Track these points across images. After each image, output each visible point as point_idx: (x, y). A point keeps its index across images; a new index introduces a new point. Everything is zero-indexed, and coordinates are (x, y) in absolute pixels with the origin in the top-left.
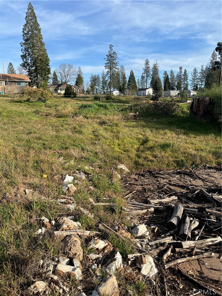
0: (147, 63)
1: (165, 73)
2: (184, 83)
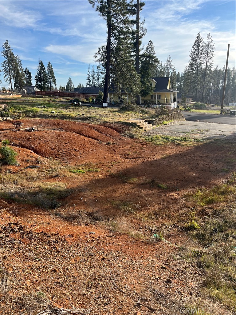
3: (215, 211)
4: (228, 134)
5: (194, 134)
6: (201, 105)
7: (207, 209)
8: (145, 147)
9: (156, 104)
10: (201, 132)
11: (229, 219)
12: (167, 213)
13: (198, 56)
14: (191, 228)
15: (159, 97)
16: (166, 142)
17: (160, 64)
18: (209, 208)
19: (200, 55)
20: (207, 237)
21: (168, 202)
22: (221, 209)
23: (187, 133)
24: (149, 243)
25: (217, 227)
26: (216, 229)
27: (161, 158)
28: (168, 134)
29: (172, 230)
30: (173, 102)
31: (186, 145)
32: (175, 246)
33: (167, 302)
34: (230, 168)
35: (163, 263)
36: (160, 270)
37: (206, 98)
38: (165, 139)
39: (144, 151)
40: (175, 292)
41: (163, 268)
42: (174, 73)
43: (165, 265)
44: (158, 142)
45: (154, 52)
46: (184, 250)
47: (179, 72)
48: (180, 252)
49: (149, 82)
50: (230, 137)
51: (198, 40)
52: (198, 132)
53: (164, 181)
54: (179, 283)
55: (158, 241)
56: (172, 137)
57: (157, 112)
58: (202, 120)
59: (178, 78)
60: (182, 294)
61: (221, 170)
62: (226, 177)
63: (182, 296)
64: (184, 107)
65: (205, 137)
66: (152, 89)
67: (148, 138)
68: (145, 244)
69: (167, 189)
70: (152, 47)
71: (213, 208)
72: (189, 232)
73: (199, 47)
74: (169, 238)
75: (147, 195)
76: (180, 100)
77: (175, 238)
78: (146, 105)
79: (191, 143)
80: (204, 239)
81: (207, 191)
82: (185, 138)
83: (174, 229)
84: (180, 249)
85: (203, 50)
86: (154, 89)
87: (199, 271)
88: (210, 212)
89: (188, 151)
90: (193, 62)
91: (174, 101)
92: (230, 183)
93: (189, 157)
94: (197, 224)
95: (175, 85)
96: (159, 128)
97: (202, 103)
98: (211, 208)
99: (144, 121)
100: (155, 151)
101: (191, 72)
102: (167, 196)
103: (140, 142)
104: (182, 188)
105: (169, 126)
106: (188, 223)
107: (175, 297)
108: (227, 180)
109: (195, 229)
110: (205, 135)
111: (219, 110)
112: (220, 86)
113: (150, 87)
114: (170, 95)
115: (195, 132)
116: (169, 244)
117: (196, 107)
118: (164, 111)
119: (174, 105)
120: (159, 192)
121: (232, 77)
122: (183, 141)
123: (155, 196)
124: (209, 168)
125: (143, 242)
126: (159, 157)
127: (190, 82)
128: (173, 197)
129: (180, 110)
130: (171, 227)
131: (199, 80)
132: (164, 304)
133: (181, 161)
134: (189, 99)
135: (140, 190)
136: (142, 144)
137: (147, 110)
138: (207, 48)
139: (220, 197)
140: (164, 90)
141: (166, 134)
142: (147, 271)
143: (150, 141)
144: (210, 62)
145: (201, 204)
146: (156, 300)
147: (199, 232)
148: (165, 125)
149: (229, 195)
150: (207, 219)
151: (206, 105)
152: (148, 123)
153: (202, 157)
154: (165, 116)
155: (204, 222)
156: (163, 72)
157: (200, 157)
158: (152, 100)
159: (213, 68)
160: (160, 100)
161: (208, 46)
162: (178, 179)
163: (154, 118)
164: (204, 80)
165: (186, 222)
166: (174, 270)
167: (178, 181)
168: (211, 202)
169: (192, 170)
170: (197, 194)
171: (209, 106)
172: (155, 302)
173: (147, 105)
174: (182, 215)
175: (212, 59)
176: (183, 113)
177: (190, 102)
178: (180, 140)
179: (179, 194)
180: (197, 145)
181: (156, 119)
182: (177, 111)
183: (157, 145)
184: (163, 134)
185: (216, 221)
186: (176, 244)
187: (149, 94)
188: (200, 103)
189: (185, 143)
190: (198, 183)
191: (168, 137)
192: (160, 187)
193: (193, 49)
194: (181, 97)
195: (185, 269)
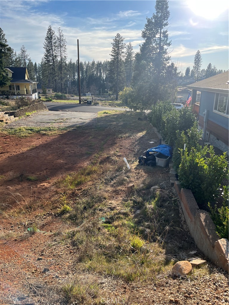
3: (83, 191)
4: (87, 121)
5: (58, 124)
6: (61, 96)
7: (77, 191)
8: (9, 141)
9: (15, 95)
10: (64, 121)
11: (95, 195)
12: (39, 204)
13: (52, 48)
14: (64, 212)
15: (18, 88)
16: (31, 133)
17: (14, 53)
18: (78, 190)
19: (53, 47)
20: (79, 216)
21: (39, 193)
22: (88, 188)
23: (51, 123)
24: (22, 240)
25: (86, 205)
26: (85, 207)
27: (28, 150)
28: (32, 126)
29: (46, 219)
30: (34, 93)
31: (51, 134)
32: (50, 233)
33: (45, 291)
34: (92, 151)
35: (39, 255)
36: (36, 263)
37: (65, 89)
38: (29, 131)
39: (8, 145)
40: (53, 278)
41: (39, 259)
42: (31, 63)
43: (41, 255)
44: (23, 134)
45: (6, 40)
46: (59, 234)
47: (36, 63)
48: (55, 238)
49: (4, 71)
50: (89, 123)
51: (49, 32)
52: (61, 121)
53: (33, 173)
54: (56, 268)
55: (32, 234)
56: (37, 128)
57: (17, 103)
58: (64, 110)
59: (36, 69)
60: (60, 277)
61: (85, 153)
62: (90, 159)
63: (60, 279)
64: (46, 98)
65: (68, 126)
66: (8, 80)
67: (11, 131)
68: (19, 242)
69: (37, 180)
70: (3, 34)
71: (82, 189)
72: (63, 217)
73: (52, 39)
74: (44, 227)
75: (17, 190)
76: (41, 91)
77: (50, 226)
78: (4, 96)
79: (56, 132)
80: (77, 219)
81: (75, 174)
82: (49, 128)
83: (48, 218)
84: (55, 235)
85: (56, 43)
86: (12, 79)
87: (74, 249)
88: (79, 193)
89: (54, 140)
90: (48, 54)
91: (34, 91)
92: (93, 164)
93: (56, 146)
94: (68, 207)
95: (34, 76)
96: (22, 119)
97: (62, 93)
98: (80, 190)
99: (3, 113)
100: (20, 144)
101: (47, 63)
102: (38, 187)
103: (3, 136)
104: (52, 176)
105: (32, 117)
106: (60, 208)
107: (53, 283)
108: (91, 162)
109: (68, 212)
110: (68, 124)
111: (78, 100)
112: (76, 78)
113: (6, 77)
114: (30, 86)
115: (58, 122)
116: (44, 233)
117: (57, 97)
118: (24, 102)
119: (35, 96)
120: (29, 185)
121: (85, 70)
122: (48, 131)
123: (26, 190)
124: (75, 153)
125: (16, 240)
126: (25, 149)
127: (48, 73)
128: (44, 187)
129: (42, 101)
130: (45, 217)
131: (56, 72)
132: (42, 295)
133: (48, 150)
134: (49, 89)
135: (8, 187)
136: (5, 138)
137: (6, 101)
138: (59, 41)
139: (87, 177)
140: (23, 80)
141: (30, 125)
142: (22, 268)
143: (13, 134)
144: (64, 55)
145: (71, 187)
146: (33, 294)
147: (71, 214)
148: (28, 116)
149: (94, 174)
150: (77, 200)
151: (66, 95)
152: (9, 115)
153: (67, 144)
154: (26, 107)
155: (75, 203)
156: (18, 61)
157: (66, 144)
158: (11, 91)
159: (68, 61)
160: (19, 91)
161: (60, 40)
162: (47, 169)
163: (16, 110)
164: (61, 72)
165: (58, 208)
166: (50, 257)
167: (48, 170)
168: (79, 184)
169: (59, 158)
170: (67, 179)
171: (68, 96)
172: (32, 296)
173: (6, 96)
174: (53, 202)
175: (65, 52)
176: (45, 104)
177: (51, 93)
178: (45, 130)
179: (49, 183)
180: (61, 133)
181: (17, 110)
182: (39, 102)
183: (22, 138)
184: (27, 126)
185: (85, 200)
186: (51, 232)
187: (6, 84)
188: (60, 94)
189: (50, 133)
190: (66, 168)
191: (33, 128)
192: (29, 180)
193: (46, 41)
194: (41, 87)
195: (61, 252)
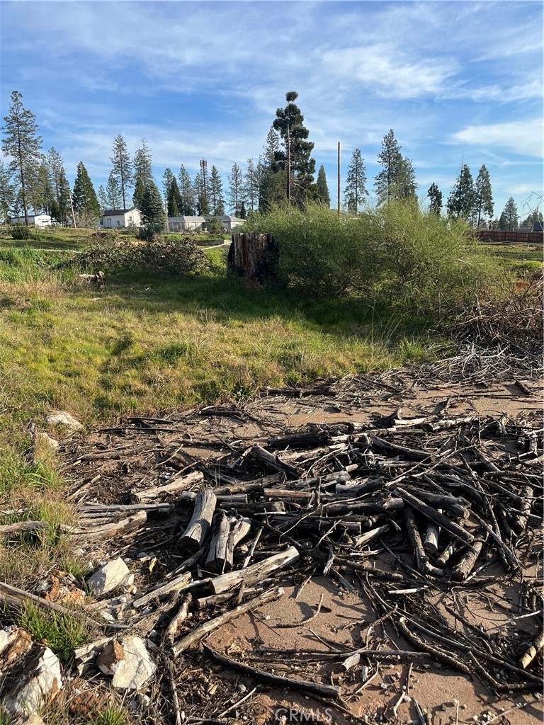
0: (120, 146)
1: (168, 173)
2: (215, 200)
